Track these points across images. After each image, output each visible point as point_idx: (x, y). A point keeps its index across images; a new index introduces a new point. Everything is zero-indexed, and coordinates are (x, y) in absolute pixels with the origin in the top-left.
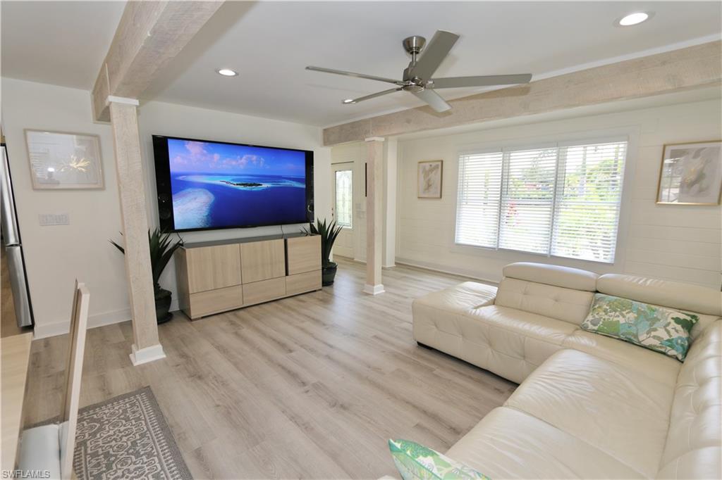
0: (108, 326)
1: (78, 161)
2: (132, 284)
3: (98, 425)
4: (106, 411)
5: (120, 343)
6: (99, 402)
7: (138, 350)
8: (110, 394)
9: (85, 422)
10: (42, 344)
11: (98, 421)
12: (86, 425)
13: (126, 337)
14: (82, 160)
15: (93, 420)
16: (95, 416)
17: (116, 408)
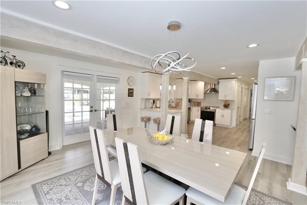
0: (280, 163)
1: (283, 89)
2: (296, 149)
3: (262, 203)
4: (268, 200)
5: (284, 174)
6: (266, 194)
7: (291, 182)
8: (272, 193)
9: (258, 197)
10: (253, 158)
11: (263, 201)
12: (258, 199)
13: (288, 173)
14: (285, 88)
15: (261, 199)
16: (262, 198)
17: (272, 201)
